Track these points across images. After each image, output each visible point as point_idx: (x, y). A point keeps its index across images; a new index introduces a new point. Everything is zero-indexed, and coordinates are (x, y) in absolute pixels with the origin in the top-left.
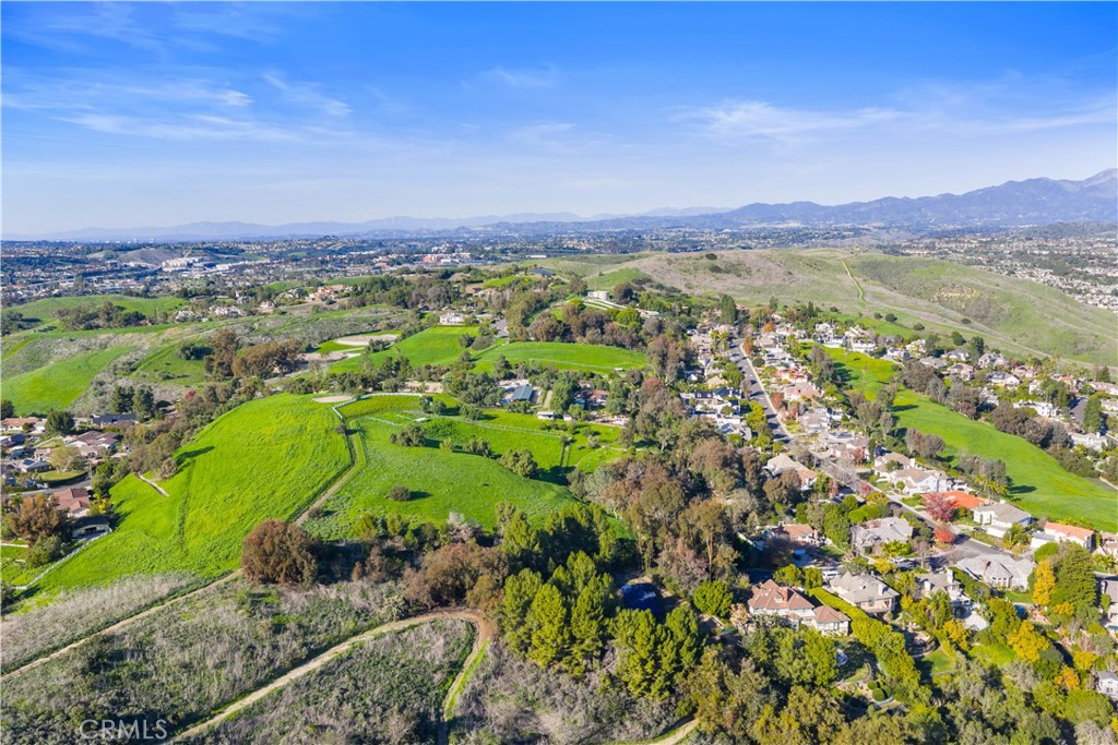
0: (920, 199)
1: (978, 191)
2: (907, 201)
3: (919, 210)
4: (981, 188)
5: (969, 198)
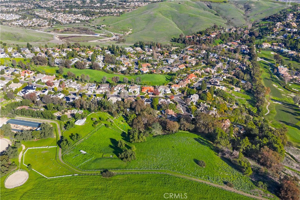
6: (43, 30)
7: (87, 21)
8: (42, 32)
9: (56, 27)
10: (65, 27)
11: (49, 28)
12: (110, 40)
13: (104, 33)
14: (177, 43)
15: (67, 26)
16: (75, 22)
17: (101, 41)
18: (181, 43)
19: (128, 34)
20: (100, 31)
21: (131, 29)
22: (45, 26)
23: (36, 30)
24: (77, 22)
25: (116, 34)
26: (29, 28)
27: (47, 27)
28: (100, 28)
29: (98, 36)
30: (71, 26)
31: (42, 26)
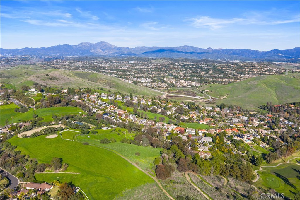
0: (36, 48)
1: (52, 47)
2: (32, 49)
3: (37, 51)
4: (52, 46)
5: (49, 49)
6: (160, 90)
7: (197, 87)
8: (159, 91)
9: (171, 89)
10: (178, 89)
11: (165, 89)
12: (203, 101)
13: (204, 96)
14: (263, 110)
15: (179, 89)
16: (187, 87)
17: (195, 101)
18: (267, 110)
19: (222, 98)
20: (202, 94)
21: (227, 95)
22: (163, 88)
23: (155, 90)
24: (188, 86)
25: (213, 97)
26: (151, 88)
27: (164, 88)
28: (203, 92)
29: (198, 98)
30: (182, 89)
31: (161, 88)
